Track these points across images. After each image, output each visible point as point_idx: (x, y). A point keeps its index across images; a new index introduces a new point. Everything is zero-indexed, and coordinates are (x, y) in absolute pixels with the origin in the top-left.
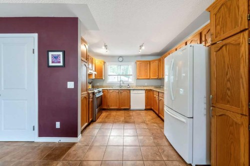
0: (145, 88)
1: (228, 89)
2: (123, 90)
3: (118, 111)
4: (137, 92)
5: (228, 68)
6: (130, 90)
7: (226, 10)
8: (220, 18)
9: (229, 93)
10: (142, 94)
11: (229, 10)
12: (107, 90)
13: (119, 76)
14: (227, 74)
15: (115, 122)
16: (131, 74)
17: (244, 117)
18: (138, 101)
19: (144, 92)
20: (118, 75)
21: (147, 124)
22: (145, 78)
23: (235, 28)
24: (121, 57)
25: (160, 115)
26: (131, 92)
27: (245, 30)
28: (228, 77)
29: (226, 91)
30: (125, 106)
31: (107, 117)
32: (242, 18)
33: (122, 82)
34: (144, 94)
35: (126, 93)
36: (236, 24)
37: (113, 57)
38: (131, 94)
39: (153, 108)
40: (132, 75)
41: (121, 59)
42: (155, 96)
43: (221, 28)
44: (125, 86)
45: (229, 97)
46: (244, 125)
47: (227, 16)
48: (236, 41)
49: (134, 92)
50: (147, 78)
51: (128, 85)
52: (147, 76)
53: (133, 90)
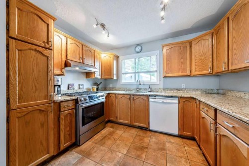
0: (181, 94)
4: (161, 101)
6: (148, 96)
12: (115, 94)
13: (137, 74)
16: (155, 70)
19: (176, 101)
20: (135, 73)
22: (181, 74)
24: (138, 45)
26: (151, 99)
33: (138, 83)
34: (177, 105)
35: (141, 100)
37: (127, 47)
39: (196, 137)
40: (156, 72)
42: (203, 115)
49: (156, 100)
50: (185, 74)
51: (149, 88)
52: (184, 70)
53: (155, 96)
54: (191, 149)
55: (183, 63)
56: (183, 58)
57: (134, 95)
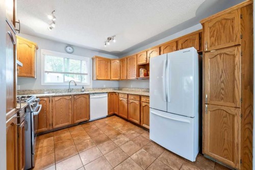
1: (223, 89)
2: (79, 95)
3: (71, 129)
4: (98, 96)
5: (222, 72)
6: (88, 94)
7: (220, 26)
8: (214, 31)
9: (223, 92)
10: (104, 98)
11: (224, 27)
12: (48, 97)
13: (66, 75)
14: (221, 77)
15: (81, 150)
17: (238, 109)
18: (99, 107)
19: (106, 95)
21: (124, 134)
22: (105, 78)
23: (229, 42)
24: (70, 46)
25: (131, 119)
26: (91, 97)
27: (239, 45)
28: (222, 79)
29: (220, 90)
30: (81, 118)
31: (55, 146)
32: (237, 36)
34: (107, 98)
35: (82, 98)
36: (231, 39)
38: (91, 100)
39: (116, 113)
40: (87, 74)
41: (70, 49)
42: (121, 99)
43: (215, 40)
44: (78, 90)
45: (223, 95)
46: (238, 115)
47: (222, 31)
48: (231, 52)
49: (95, 97)
50: (108, 79)
51: (83, 88)
52: (107, 76)
53: (93, 94)
54: (115, 119)
55: (107, 72)
56: (107, 68)
57: (75, 95)
